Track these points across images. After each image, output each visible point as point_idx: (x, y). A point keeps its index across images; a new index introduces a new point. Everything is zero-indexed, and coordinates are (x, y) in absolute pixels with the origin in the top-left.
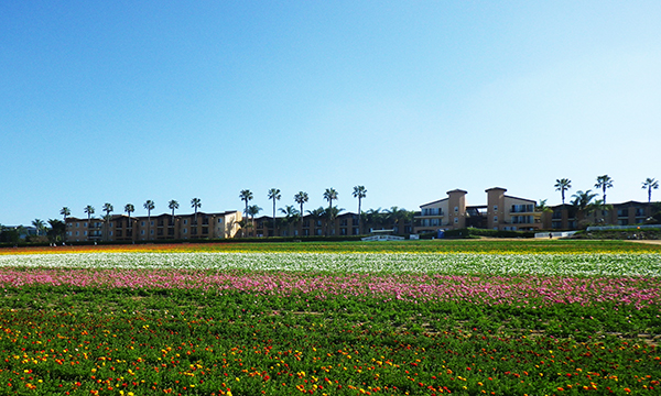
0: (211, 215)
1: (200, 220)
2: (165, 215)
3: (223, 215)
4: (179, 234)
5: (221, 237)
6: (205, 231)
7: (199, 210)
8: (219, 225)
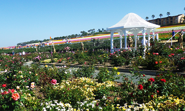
0: (173, 17)
1: (170, 19)
2: (158, 19)
3: (178, 16)
4: (163, 24)
5: (177, 23)
6: (171, 22)
7: (169, 16)
8: (176, 19)
